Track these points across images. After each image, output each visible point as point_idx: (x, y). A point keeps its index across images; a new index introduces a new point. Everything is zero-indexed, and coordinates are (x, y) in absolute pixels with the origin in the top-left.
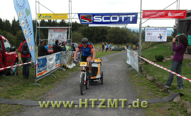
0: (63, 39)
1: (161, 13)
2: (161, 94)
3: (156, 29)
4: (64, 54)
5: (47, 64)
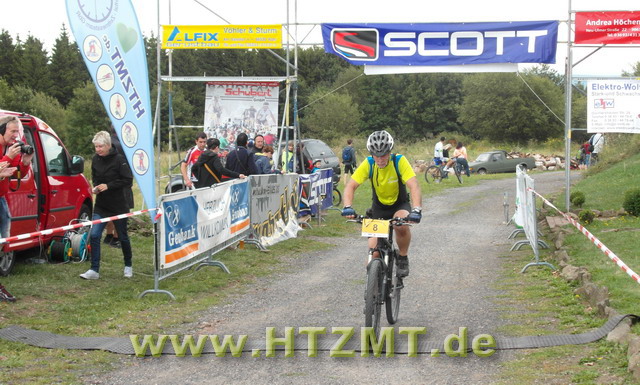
0: (263, 126)
2: (585, 320)
3: (630, 84)
4: (265, 184)
5: (199, 220)
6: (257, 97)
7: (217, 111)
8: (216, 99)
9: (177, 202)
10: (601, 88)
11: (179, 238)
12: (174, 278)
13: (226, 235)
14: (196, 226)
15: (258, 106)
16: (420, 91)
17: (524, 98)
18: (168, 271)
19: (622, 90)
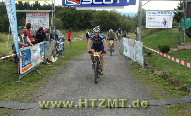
2: (179, 92)
3: (160, 12)
4: (48, 44)
5: (32, 57)
6: (42, 17)
8: (29, 17)
9: (25, 51)
10: (150, 13)
11: (26, 63)
13: (40, 61)
14: (31, 59)
15: (43, 20)
17: (110, 19)
18: (22, 75)
19: (157, 14)
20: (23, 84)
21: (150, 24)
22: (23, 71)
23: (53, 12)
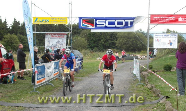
0: (62, 46)
1: (170, 18)
3: (166, 35)
5: (46, 72)
6: (60, 38)
7: (49, 42)
8: (48, 39)
9: (40, 67)
10: (157, 36)
11: (40, 77)
12: (39, 88)
14: (45, 73)
16: (105, 37)
17: (135, 39)
18: (37, 86)
19: (163, 37)
20: (38, 93)
21: (157, 45)
22: (37, 82)
23: (70, 34)
